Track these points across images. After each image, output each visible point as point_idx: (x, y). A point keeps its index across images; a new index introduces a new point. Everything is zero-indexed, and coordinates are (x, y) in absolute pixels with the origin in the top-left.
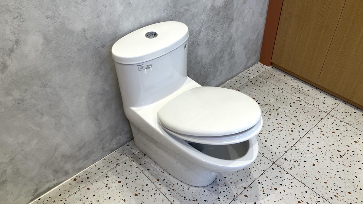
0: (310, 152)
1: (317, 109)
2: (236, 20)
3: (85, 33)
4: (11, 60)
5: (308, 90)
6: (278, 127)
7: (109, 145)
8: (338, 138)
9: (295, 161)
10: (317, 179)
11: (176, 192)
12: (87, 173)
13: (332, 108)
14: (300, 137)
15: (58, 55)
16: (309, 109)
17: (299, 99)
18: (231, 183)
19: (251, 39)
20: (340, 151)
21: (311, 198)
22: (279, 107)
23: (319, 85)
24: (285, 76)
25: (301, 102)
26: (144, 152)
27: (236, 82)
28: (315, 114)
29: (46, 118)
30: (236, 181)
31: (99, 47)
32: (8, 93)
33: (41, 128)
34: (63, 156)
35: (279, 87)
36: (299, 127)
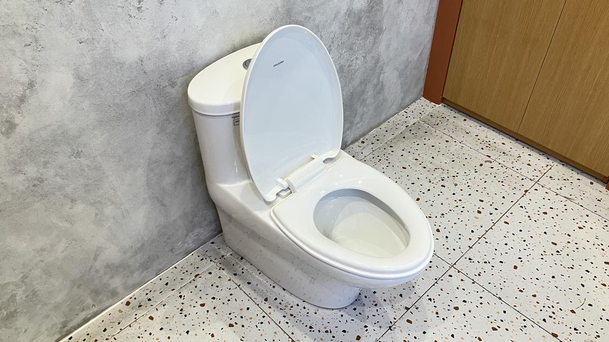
0: (509, 246)
1: (518, 175)
2: (386, 30)
3: (142, 64)
4: (21, 116)
5: (503, 144)
6: (457, 206)
7: (181, 244)
8: (553, 222)
9: (485, 262)
10: (521, 291)
11: (296, 319)
12: (148, 292)
13: (541, 173)
14: (493, 221)
15: (99, 103)
16: (506, 175)
17: (489, 159)
18: (385, 300)
19: (409, 60)
20: (556, 244)
21: (512, 322)
22: (458, 173)
23: (520, 135)
24: (465, 120)
25: (493, 165)
26: (240, 254)
27: (387, 131)
28: (516, 183)
29: (79, 207)
30: (393, 298)
31: (165, 87)
32: (17, 170)
33: (71, 223)
34: (108, 266)
35: (457, 139)
36: (491, 205)
